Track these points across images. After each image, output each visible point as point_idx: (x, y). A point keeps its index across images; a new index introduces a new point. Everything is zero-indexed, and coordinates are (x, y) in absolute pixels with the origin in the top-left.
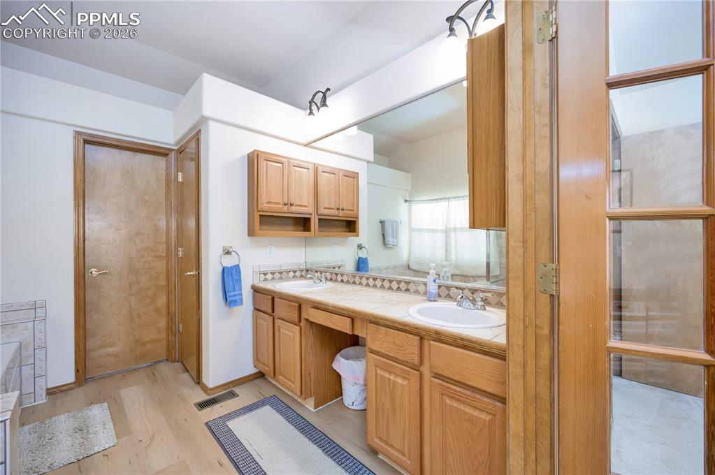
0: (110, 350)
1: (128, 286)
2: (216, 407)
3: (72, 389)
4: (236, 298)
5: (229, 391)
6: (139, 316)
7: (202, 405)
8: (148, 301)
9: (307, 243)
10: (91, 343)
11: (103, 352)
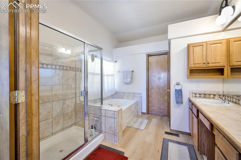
0: (154, 108)
1: (157, 92)
2: (170, 136)
3: (146, 114)
4: (180, 101)
5: (176, 134)
6: (160, 101)
7: (166, 133)
8: (162, 97)
9: (224, 81)
10: (150, 105)
11: (152, 108)
